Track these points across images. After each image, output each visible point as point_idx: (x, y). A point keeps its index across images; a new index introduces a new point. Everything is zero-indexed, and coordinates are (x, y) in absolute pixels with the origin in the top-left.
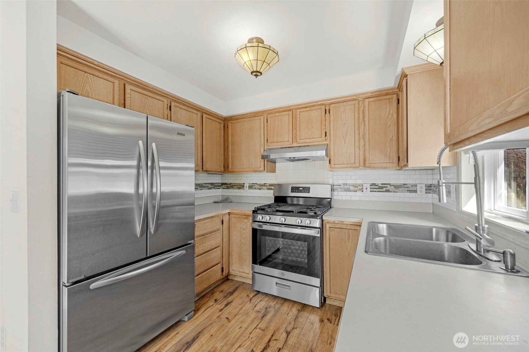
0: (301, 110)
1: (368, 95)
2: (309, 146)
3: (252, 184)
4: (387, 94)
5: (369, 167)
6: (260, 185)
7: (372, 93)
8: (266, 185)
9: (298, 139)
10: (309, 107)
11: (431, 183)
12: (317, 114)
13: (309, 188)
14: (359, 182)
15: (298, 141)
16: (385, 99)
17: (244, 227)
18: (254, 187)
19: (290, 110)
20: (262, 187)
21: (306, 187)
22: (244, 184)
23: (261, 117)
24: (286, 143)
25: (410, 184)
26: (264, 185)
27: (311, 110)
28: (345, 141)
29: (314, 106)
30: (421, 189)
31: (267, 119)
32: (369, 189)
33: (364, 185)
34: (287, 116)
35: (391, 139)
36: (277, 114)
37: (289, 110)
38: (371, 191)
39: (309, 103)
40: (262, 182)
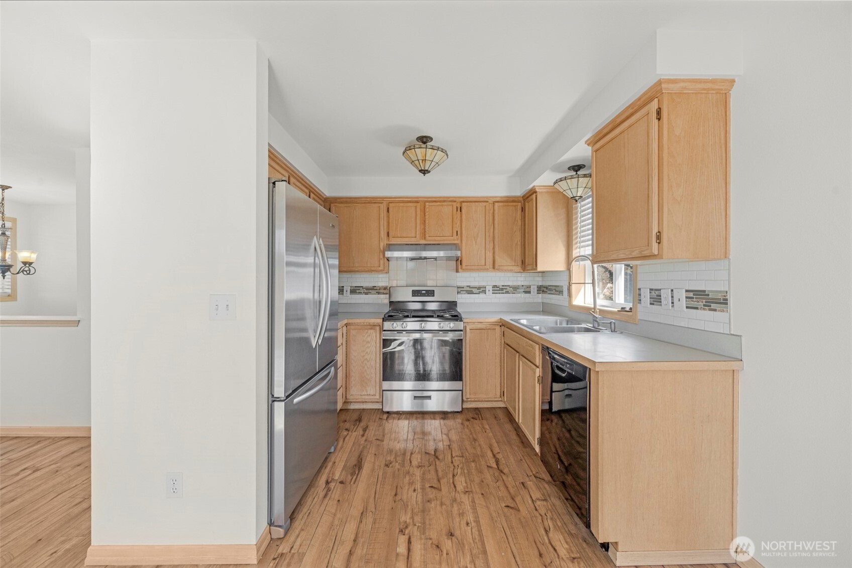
0: (431, 204)
1: (498, 199)
2: (439, 244)
3: (355, 287)
4: (513, 201)
5: (498, 269)
6: (367, 289)
7: (501, 197)
8: (375, 288)
9: (427, 235)
10: (440, 202)
11: (541, 284)
12: (447, 210)
13: (434, 291)
14: (482, 284)
15: (427, 238)
16: (512, 206)
17: (369, 339)
18: (357, 291)
19: (417, 202)
20: (370, 291)
21: (430, 290)
22: (343, 287)
23: (380, 205)
24: (413, 239)
25: (525, 286)
26: (373, 288)
27: (442, 205)
28: (476, 242)
29: (444, 201)
30: (534, 290)
31: (388, 208)
32: (491, 291)
33: (487, 287)
34: (413, 209)
35: (517, 244)
36: (402, 204)
37: (415, 201)
38: (493, 293)
39: (440, 197)
40: (371, 285)
